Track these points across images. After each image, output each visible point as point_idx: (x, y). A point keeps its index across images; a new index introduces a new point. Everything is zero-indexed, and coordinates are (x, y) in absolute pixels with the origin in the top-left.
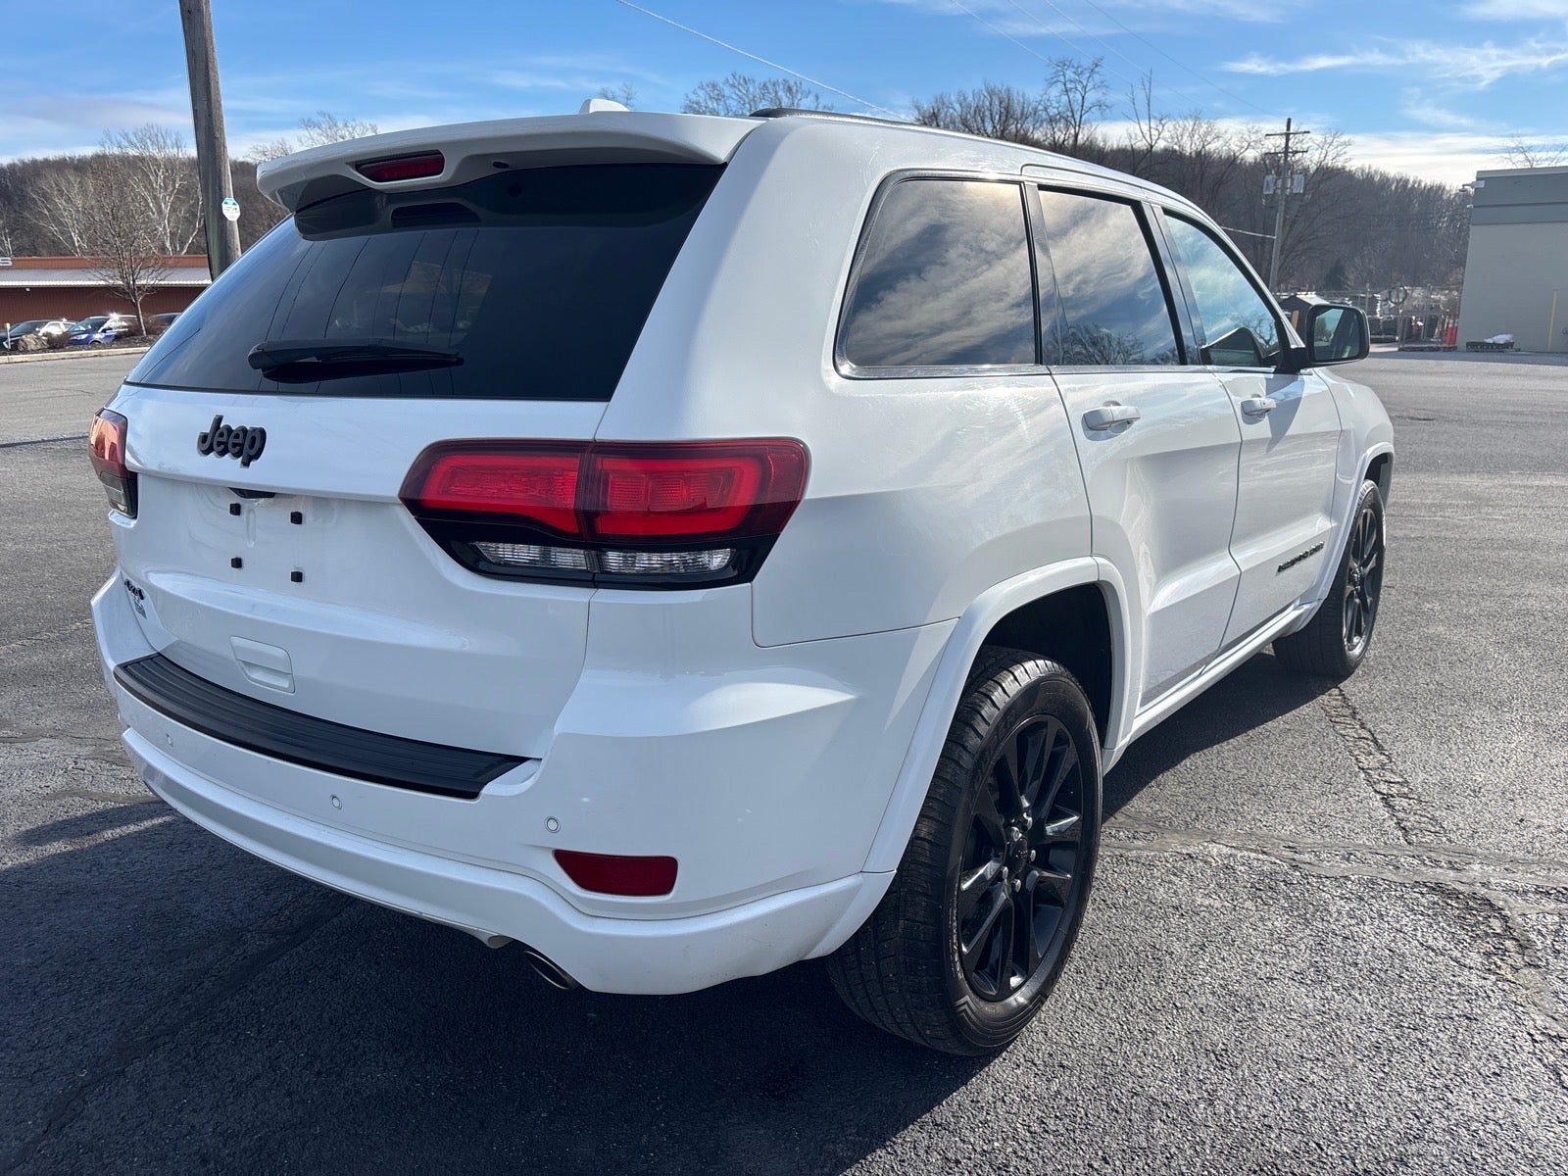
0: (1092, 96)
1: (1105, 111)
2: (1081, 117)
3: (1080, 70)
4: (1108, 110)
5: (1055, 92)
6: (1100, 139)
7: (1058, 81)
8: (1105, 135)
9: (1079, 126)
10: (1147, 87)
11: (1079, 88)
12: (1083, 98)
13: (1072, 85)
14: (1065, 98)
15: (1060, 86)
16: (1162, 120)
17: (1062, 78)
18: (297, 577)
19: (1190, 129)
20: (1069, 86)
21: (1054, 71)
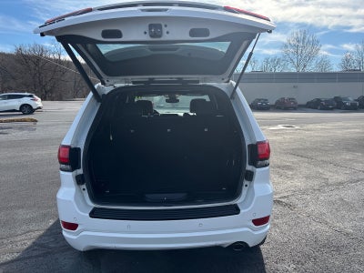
9: (60, 55)
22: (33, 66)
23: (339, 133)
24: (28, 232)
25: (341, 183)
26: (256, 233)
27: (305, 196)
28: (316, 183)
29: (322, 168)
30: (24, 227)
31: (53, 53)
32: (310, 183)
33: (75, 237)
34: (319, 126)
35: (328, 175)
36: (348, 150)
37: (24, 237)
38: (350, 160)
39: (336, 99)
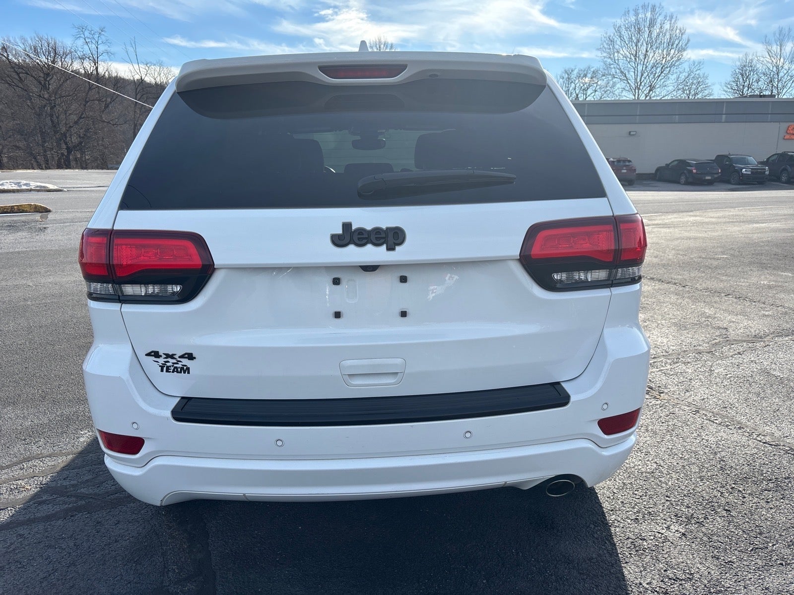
0: (102, 48)
1: (111, 56)
2: (98, 58)
3: (92, 32)
4: (112, 56)
5: (80, 42)
6: (114, 71)
7: (80, 37)
8: (116, 69)
9: (97, 63)
10: (134, 45)
11: (94, 42)
12: (97, 47)
13: (89, 40)
14: (86, 47)
15: (82, 40)
16: (147, 64)
17: (82, 35)
18: (404, 314)
19: (158, 71)
20: (87, 40)
21: (77, 31)
22: (35, 89)
23: (735, 230)
24: (28, 459)
25: (758, 338)
26: (606, 453)
27: (681, 367)
28: (701, 338)
29: (710, 304)
30: (19, 448)
31: (82, 58)
32: (687, 338)
33: (137, 472)
34: (689, 218)
35: (725, 319)
36: (763, 266)
37: (16, 472)
38: (770, 287)
39: (721, 159)
